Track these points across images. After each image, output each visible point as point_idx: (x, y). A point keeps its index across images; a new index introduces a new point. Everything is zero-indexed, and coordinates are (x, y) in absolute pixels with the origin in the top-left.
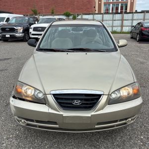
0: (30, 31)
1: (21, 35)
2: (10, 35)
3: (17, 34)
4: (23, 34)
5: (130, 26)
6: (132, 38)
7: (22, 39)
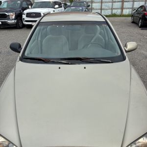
0: (23, 18)
1: (13, 21)
2: (2, 22)
3: (8, 21)
4: (16, 21)
5: (130, 8)
6: (133, 22)
7: (15, 25)
